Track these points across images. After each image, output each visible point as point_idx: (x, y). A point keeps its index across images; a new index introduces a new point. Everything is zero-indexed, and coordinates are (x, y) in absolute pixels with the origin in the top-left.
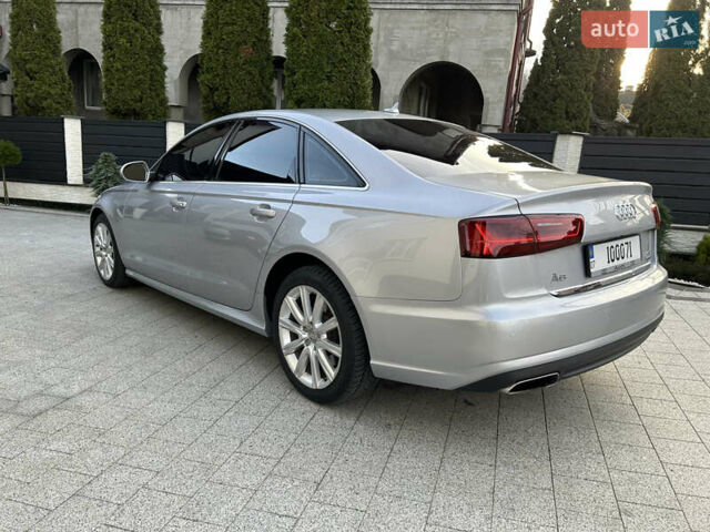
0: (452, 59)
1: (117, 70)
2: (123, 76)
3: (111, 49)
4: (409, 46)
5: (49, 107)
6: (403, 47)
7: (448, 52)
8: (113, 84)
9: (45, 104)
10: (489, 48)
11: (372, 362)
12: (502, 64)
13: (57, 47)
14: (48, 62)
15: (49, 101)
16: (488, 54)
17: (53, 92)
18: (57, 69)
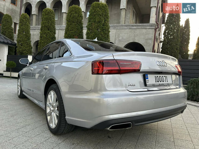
0: (136, 41)
1: (42, 43)
2: (44, 44)
3: (42, 38)
4: (124, 38)
5: (25, 53)
6: (123, 38)
7: (135, 40)
8: (41, 46)
9: (24, 52)
10: (147, 38)
11: (66, 117)
12: (151, 42)
13: (29, 38)
14: (26, 42)
15: (25, 51)
16: (147, 39)
17: (26, 49)
18: (28, 43)
